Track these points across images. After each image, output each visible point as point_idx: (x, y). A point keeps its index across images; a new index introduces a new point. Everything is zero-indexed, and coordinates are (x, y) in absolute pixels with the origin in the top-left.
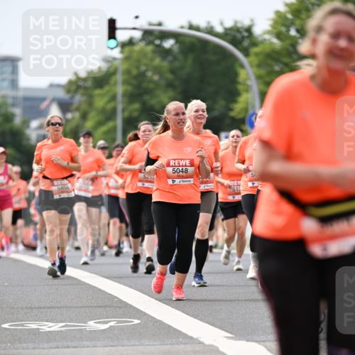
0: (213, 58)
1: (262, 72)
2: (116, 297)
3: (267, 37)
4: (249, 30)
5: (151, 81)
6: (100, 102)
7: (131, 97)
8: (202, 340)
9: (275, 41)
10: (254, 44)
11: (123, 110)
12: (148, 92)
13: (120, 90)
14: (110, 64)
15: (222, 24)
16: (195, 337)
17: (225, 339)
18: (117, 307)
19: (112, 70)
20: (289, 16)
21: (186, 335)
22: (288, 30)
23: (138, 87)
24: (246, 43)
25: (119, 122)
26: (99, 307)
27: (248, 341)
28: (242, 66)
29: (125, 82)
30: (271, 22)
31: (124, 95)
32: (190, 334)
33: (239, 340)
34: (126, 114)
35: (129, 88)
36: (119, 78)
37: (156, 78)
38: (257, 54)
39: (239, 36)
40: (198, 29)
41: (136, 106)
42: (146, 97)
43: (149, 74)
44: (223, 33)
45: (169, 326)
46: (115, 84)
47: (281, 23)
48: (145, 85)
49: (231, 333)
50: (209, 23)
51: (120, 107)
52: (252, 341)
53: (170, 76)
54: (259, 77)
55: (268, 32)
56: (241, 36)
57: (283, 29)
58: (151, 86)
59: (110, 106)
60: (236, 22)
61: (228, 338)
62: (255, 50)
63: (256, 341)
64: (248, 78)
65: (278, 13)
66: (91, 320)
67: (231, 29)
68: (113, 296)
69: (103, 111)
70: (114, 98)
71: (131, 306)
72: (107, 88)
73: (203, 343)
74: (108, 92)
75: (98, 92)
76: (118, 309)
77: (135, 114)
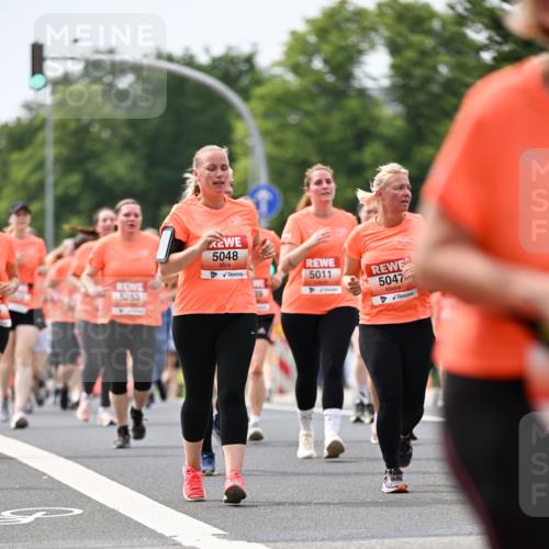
0: (193, 103)
1: (270, 125)
2: (44, 474)
3: (278, 71)
4: (249, 60)
5: (98, 139)
6: (19, 173)
7: (68, 164)
8: (178, 539)
9: (290, 77)
10: (258, 82)
11: (56, 184)
12: (93, 155)
13: (50, 153)
14: (34, 113)
15: (207, 50)
16: (167, 534)
17: (214, 538)
18: (46, 489)
19: (38, 122)
20: (312, 39)
21: (153, 531)
22: (310, 61)
23: (79, 147)
24: (245, 81)
25: (49, 203)
26: (19, 489)
27: (249, 541)
28: (239, 116)
29: (58, 142)
30: (284, 49)
31: (57, 160)
32: (160, 531)
33: (236, 539)
34: (60, 190)
35: (64, 151)
36: (49, 134)
37: (106, 134)
38: (262, 98)
39: (233, 70)
40: (170, 59)
41: (75, 178)
42: (91, 165)
43: (95, 129)
44: (209, 66)
45: (127, 518)
46: (43, 144)
47: (300, 50)
48: (89, 145)
49: (223, 529)
50: (187, 49)
51: (50, 180)
52: (256, 541)
53: (126, 132)
54: (265, 134)
55: (279, 64)
56: (237, 70)
57: (302, 59)
58: (98, 147)
59: (34, 179)
60: (230, 48)
61: (218, 536)
62: (258, 91)
63: (262, 542)
64: (248, 135)
65: (294, 34)
66: (6, 509)
67: (220, 59)
68: (39, 471)
69: (24, 185)
70: (40, 166)
71: (68, 488)
72: (29, 151)
73: (180, 544)
74: (31, 157)
75: (15, 156)
76: (48, 492)
77: (74, 191)
